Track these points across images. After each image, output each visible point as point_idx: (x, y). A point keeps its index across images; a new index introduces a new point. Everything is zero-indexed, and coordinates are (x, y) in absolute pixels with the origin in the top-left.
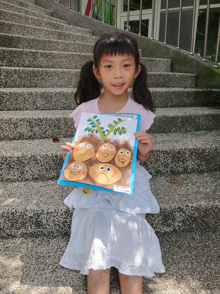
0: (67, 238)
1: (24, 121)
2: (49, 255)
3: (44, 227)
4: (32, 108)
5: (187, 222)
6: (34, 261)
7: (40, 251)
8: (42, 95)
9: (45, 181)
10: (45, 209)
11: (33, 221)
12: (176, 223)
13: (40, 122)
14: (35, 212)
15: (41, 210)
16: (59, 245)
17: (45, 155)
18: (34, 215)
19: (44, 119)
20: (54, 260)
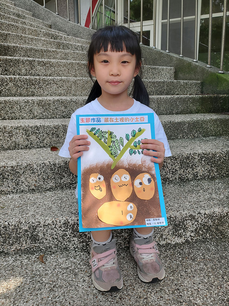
0: (67, 253)
1: (19, 130)
2: (46, 273)
3: (41, 241)
4: (29, 117)
5: (200, 232)
6: (29, 280)
7: (36, 269)
8: (40, 103)
9: (42, 192)
10: (41, 221)
11: (28, 235)
12: (188, 233)
13: (37, 130)
14: (30, 225)
15: (37, 222)
16: (57, 261)
17: (42, 164)
18: (29, 228)
19: (41, 126)
20: (52, 278)
